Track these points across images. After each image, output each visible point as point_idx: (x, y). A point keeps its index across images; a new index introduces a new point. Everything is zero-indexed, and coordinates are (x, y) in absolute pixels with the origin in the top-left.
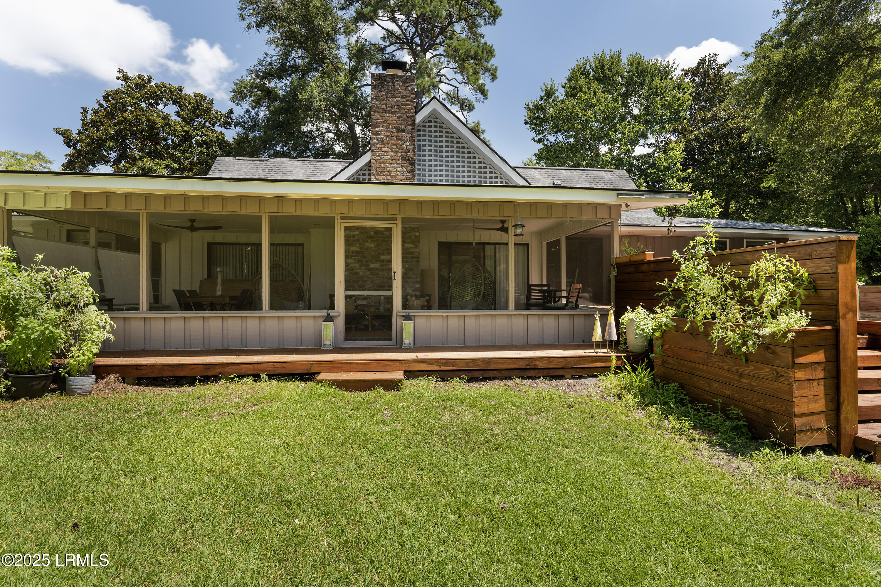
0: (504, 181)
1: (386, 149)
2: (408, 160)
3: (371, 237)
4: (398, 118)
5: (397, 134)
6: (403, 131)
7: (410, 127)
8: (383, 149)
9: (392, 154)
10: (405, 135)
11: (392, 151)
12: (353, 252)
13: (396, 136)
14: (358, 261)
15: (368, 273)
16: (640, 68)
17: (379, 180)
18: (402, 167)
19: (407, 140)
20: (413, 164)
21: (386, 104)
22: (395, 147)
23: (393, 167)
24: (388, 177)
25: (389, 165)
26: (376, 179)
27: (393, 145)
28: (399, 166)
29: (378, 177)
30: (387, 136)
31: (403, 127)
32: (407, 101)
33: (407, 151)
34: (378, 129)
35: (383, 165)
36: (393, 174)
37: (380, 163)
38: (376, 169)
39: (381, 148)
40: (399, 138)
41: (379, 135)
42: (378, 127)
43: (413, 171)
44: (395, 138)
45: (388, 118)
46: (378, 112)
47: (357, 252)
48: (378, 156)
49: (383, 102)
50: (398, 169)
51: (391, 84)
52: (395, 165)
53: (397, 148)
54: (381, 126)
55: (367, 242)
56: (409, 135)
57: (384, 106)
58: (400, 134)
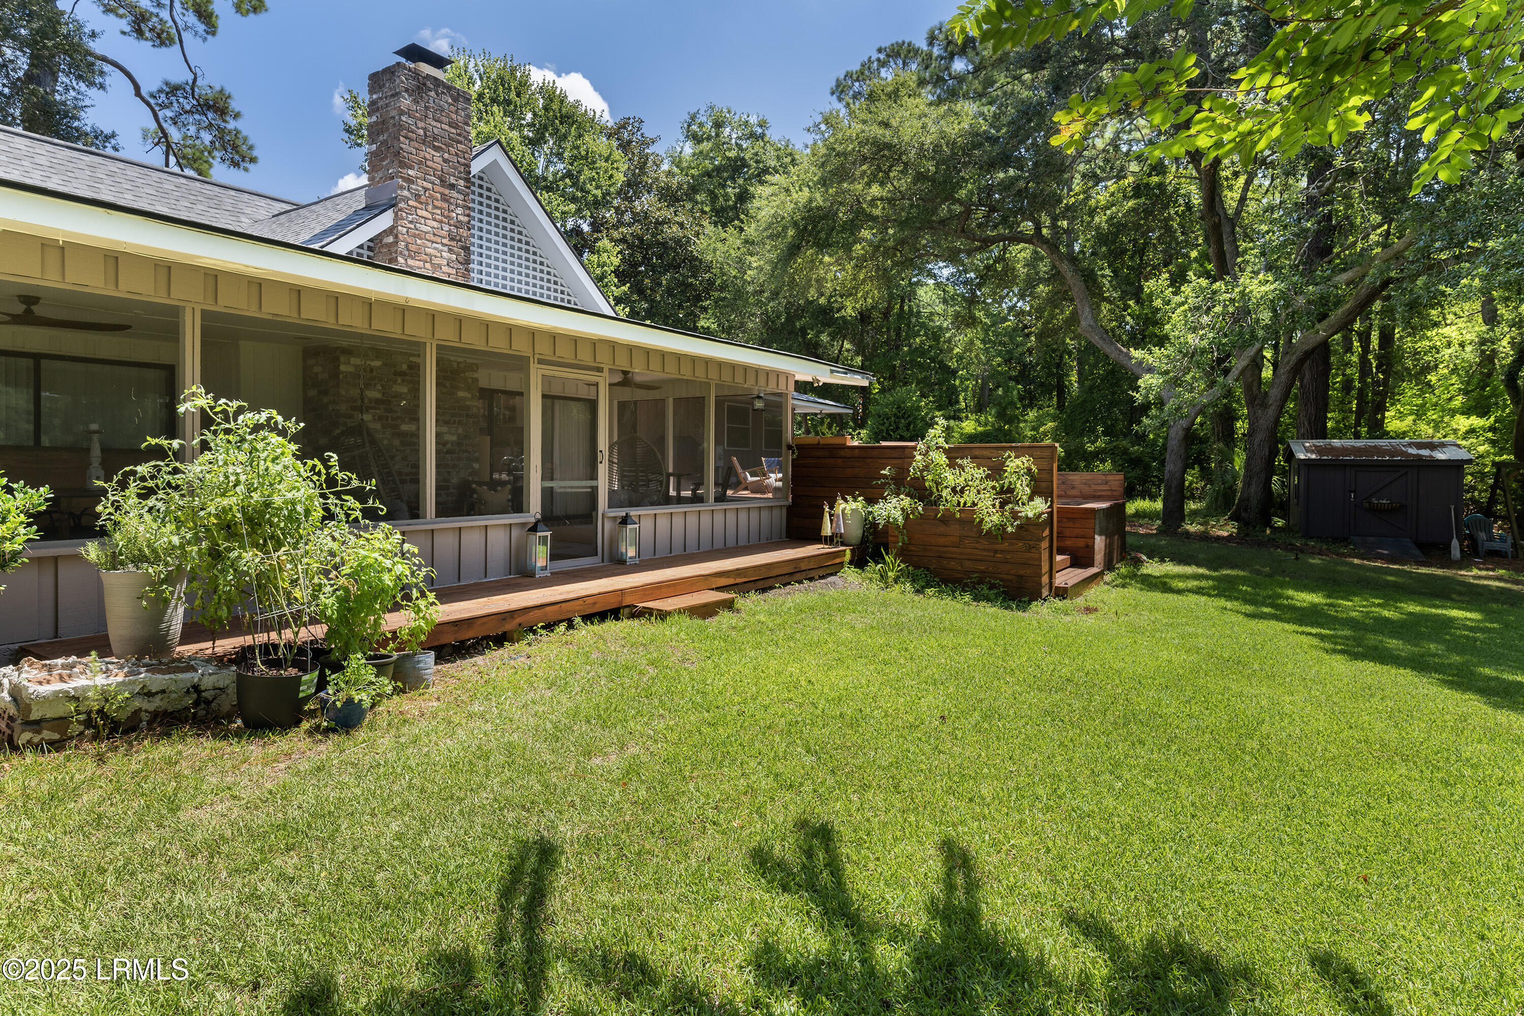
0: (573, 299)
1: (425, 213)
2: (460, 241)
3: (402, 374)
4: (445, 161)
5: (442, 190)
6: (452, 187)
7: (462, 182)
8: (420, 212)
9: (435, 224)
10: (454, 194)
11: (434, 220)
12: (370, 400)
13: (442, 194)
14: (380, 418)
15: (396, 442)
16: (564, 110)
17: (411, 267)
18: (450, 251)
19: (457, 206)
20: (466, 249)
21: (425, 129)
22: (439, 212)
23: (435, 249)
24: (428, 265)
25: (429, 244)
26: (408, 266)
27: (435, 207)
28: (446, 249)
29: (410, 262)
30: (426, 189)
31: (452, 180)
32: (459, 135)
33: (459, 225)
34: (411, 172)
35: (419, 242)
36: (435, 261)
37: (415, 236)
38: (407, 246)
39: (416, 208)
40: (445, 198)
41: (413, 183)
42: (412, 168)
43: (468, 262)
44: (439, 195)
45: (428, 156)
46: (411, 140)
47: (378, 401)
48: (411, 222)
49: (420, 124)
50: (444, 254)
51: (432, 94)
52: (439, 246)
53: (442, 215)
54: (416, 167)
55: (395, 382)
56: (461, 197)
57: (421, 132)
58: (447, 192)
